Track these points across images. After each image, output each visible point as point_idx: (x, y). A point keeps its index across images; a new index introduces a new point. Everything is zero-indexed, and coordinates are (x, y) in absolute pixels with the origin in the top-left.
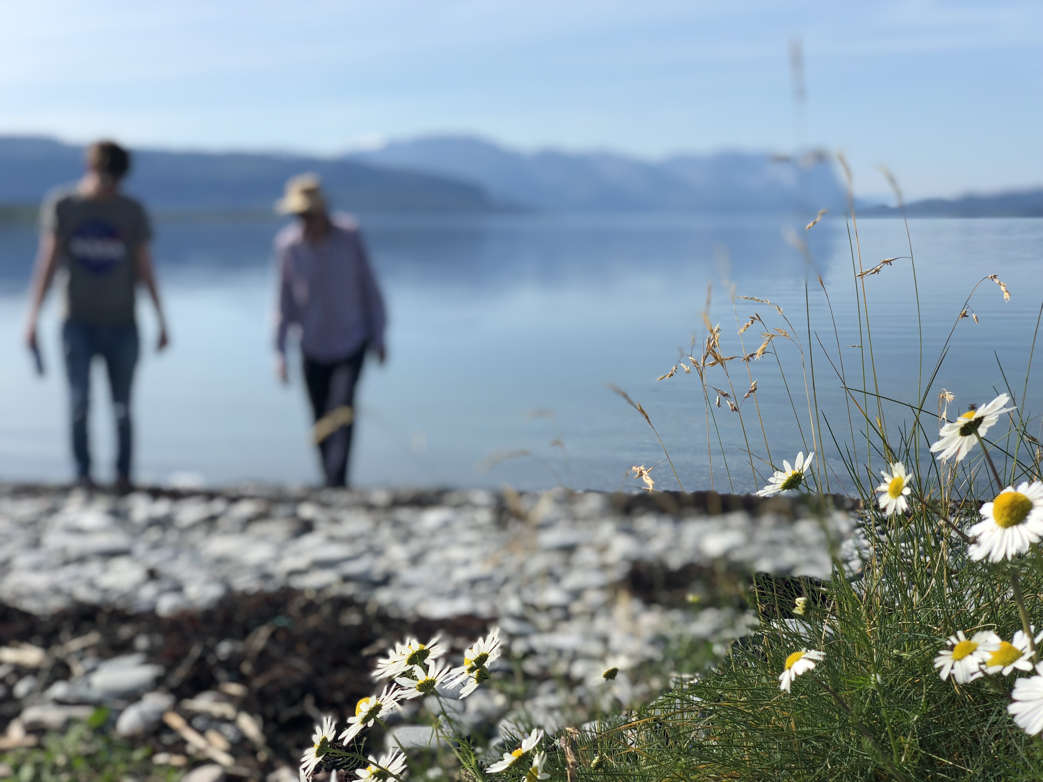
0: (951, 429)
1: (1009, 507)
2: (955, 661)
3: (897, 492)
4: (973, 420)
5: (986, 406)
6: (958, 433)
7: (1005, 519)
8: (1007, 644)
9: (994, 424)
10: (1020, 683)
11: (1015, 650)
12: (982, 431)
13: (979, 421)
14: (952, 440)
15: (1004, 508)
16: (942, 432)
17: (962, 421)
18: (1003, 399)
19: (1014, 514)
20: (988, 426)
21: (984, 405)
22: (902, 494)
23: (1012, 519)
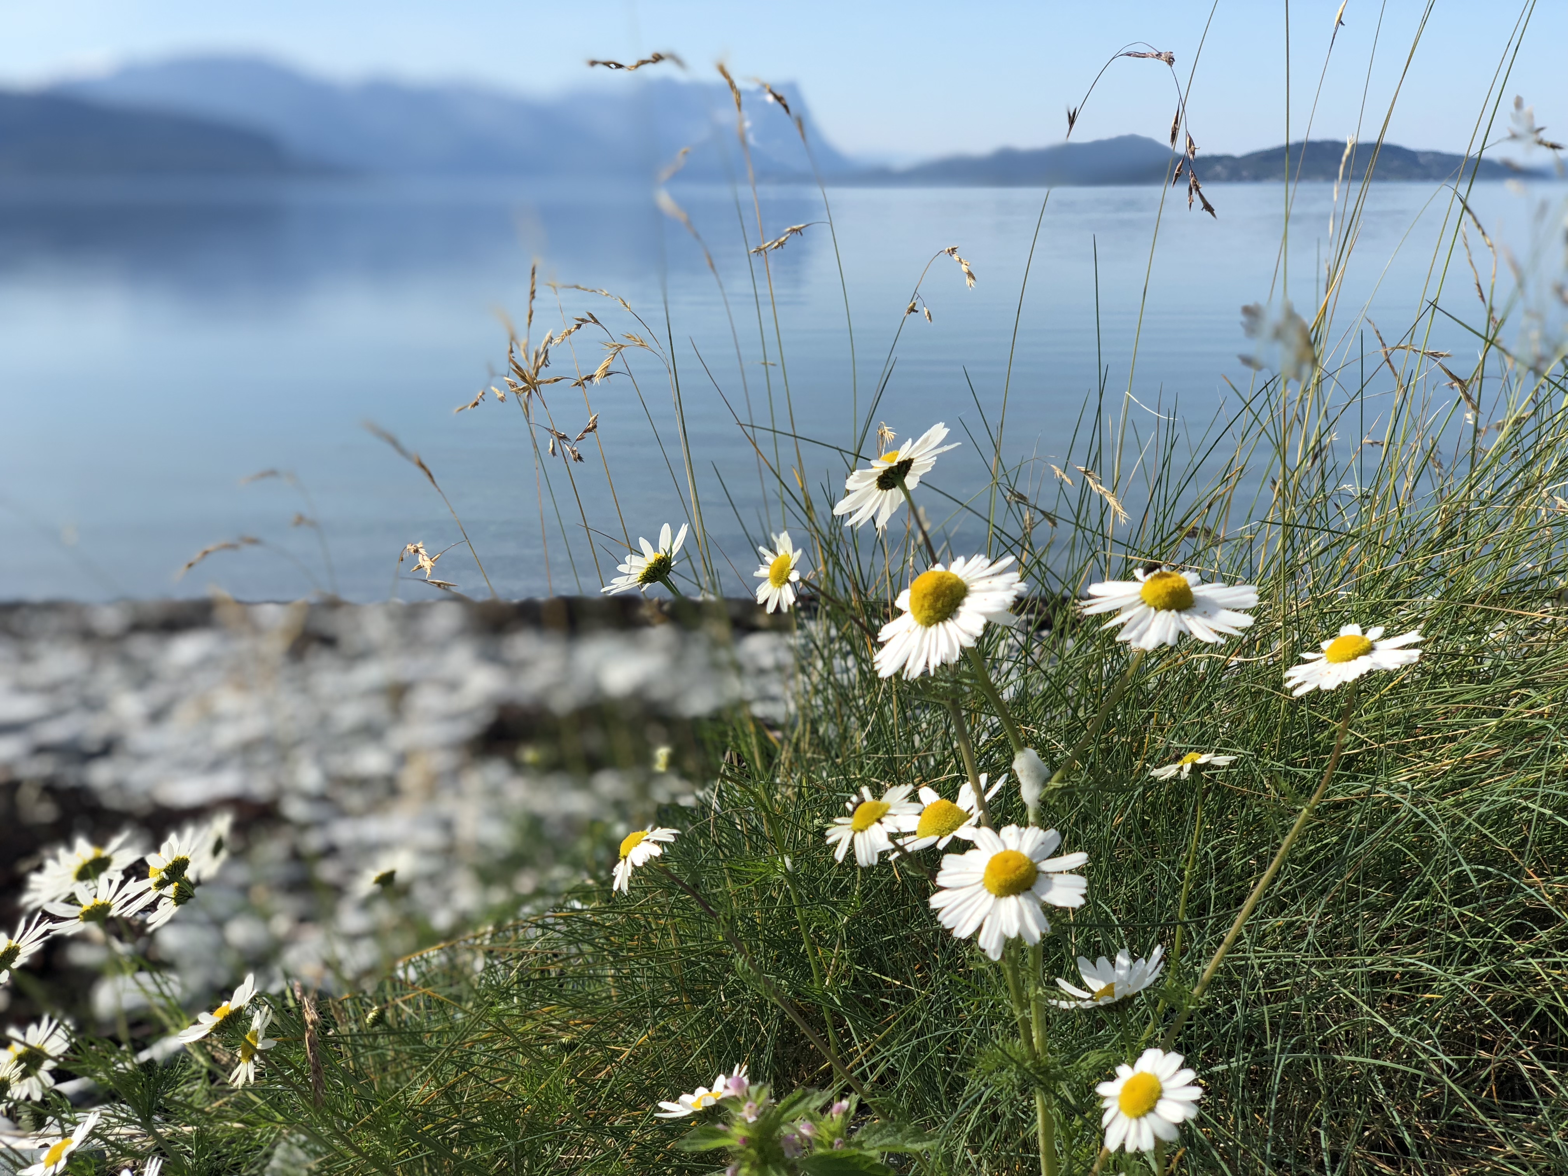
0: (862, 479)
1: (931, 594)
2: (855, 832)
3: (781, 579)
4: (895, 464)
5: (913, 443)
6: (875, 485)
7: (926, 613)
8: (947, 802)
9: (929, 469)
10: (949, 861)
11: (960, 812)
12: (911, 481)
13: (905, 466)
14: (867, 495)
15: (925, 596)
16: (850, 484)
17: (880, 466)
18: (938, 432)
19: (939, 605)
20: (921, 473)
21: (910, 440)
22: (789, 581)
23: (936, 613)
